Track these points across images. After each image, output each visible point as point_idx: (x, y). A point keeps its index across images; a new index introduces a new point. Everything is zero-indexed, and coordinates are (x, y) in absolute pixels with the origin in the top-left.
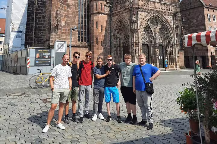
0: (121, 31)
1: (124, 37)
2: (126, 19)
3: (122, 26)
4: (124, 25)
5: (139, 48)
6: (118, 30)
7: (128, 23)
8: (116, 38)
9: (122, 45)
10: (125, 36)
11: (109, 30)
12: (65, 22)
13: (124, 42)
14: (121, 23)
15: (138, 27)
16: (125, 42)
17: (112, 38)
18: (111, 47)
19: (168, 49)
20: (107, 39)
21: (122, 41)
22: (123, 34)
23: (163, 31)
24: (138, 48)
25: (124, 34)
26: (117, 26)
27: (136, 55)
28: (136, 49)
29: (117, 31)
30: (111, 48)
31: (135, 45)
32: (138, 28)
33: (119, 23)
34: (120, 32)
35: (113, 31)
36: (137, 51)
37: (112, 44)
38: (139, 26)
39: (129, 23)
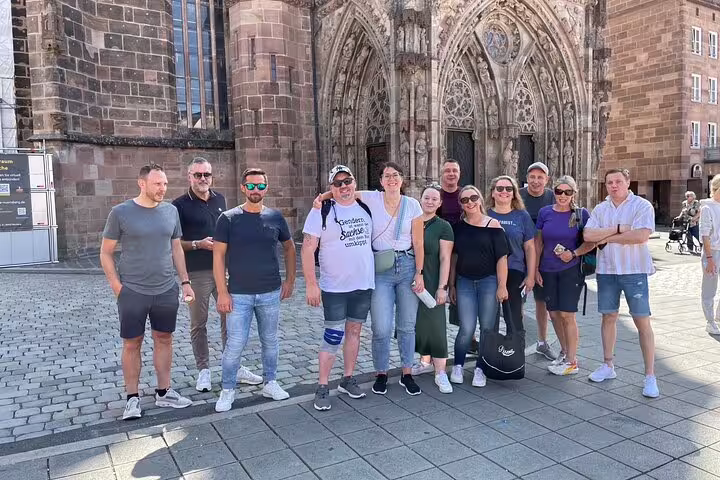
0: (359, 77)
1: (374, 104)
2: (376, 12)
3: (364, 53)
4: (370, 48)
5: (434, 145)
6: (346, 73)
7: (383, 31)
8: (340, 112)
9: (362, 140)
10: (376, 97)
11: (307, 75)
12: (107, 36)
13: (374, 128)
14: (356, 39)
15: (429, 45)
16: (378, 125)
17: (324, 110)
18: (318, 149)
19: (556, 151)
20: (303, 114)
21: (362, 124)
22: (366, 92)
23: (540, 73)
24: (428, 144)
25: (373, 91)
26: (342, 54)
27: (419, 177)
28: (416, 153)
29: (342, 78)
30: (319, 155)
31: (412, 131)
32: (429, 49)
33: (350, 40)
34: (355, 82)
35: (327, 80)
36: (423, 160)
37: (324, 139)
38: (435, 41)
39: (388, 33)
